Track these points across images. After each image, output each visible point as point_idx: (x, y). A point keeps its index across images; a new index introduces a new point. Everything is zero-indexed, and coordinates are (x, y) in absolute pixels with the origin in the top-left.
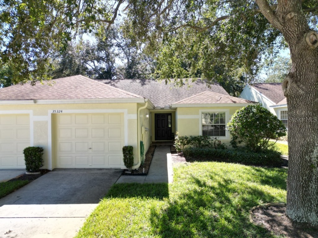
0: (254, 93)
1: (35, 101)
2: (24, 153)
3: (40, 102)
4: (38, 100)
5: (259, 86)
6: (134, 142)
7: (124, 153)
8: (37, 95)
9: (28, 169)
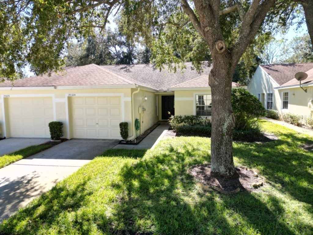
0: (263, 75)
1: (55, 87)
2: (49, 126)
3: (59, 88)
4: (58, 87)
5: (270, 68)
6: (129, 119)
7: (120, 128)
8: (57, 83)
9: (52, 138)
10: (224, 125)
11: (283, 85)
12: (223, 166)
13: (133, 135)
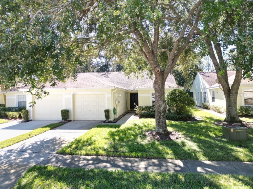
1: (66, 89)
2: (61, 112)
3: (68, 89)
4: (67, 88)
5: (205, 74)
6: (111, 108)
7: (105, 113)
8: (66, 86)
9: (63, 119)
10: (161, 108)
11: (211, 87)
12: (161, 129)
13: (112, 118)
